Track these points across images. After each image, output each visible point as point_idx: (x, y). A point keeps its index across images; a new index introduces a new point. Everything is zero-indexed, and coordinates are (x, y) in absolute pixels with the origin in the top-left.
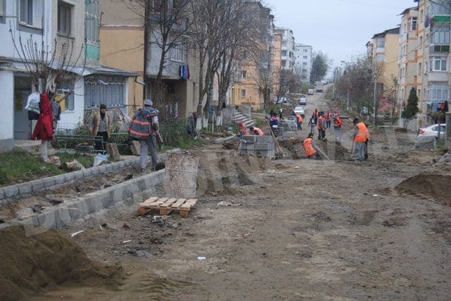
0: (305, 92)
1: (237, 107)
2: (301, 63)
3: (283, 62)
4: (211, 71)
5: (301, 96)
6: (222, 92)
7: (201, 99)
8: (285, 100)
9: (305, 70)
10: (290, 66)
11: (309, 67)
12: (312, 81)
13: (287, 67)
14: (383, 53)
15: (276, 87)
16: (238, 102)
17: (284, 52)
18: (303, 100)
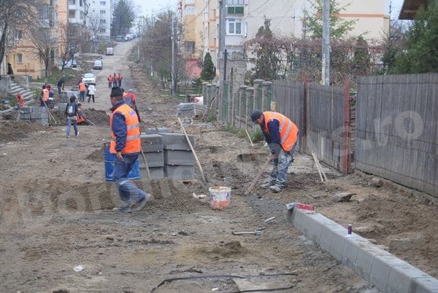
0: (102, 51)
2: (98, 12)
3: (72, 13)
5: (97, 58)
8: (75, 63)
9: (103, 21)
10: (81, 18)
11: (109, 17)
12: (114, 33)
13: (77, 20)
15: (61, 50)
18: (98, 63)
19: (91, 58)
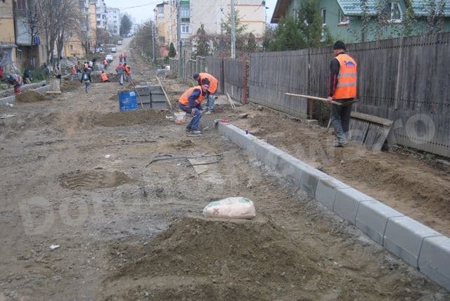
0: (115, 43)
1: (68, 58)
2: (112, 22)
3: (98, 23)
5: (113, 46)
6: (59, 51)
8: (101, 49)
9: (115, 27)
10: (104, 25)
11: (118, 24)
12: (121, 33)
13: (101, 26)
15: (94, 42)
16: (69, 55)
17: (98, 15)
18: (113, 49)
19: (110, 47)
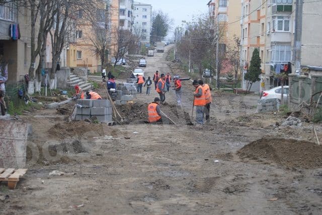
0: (145, 53)
1: (72, 69)
2: (140, 23)
3: (122, 22)
4: (44, 31)
5: (141, 58)
6: (56, 53)
7: (33, 60)
8: (124, 61)
9: (144, 31)
10: (129, 26)
11: (149, 27)
12: (152, 42)
13: (126, 27)
14: (225, 13)
15: (114, 49)
16: (73, 64)
17: (122, 12)
18: (142, 62)
19: (136, 58)
